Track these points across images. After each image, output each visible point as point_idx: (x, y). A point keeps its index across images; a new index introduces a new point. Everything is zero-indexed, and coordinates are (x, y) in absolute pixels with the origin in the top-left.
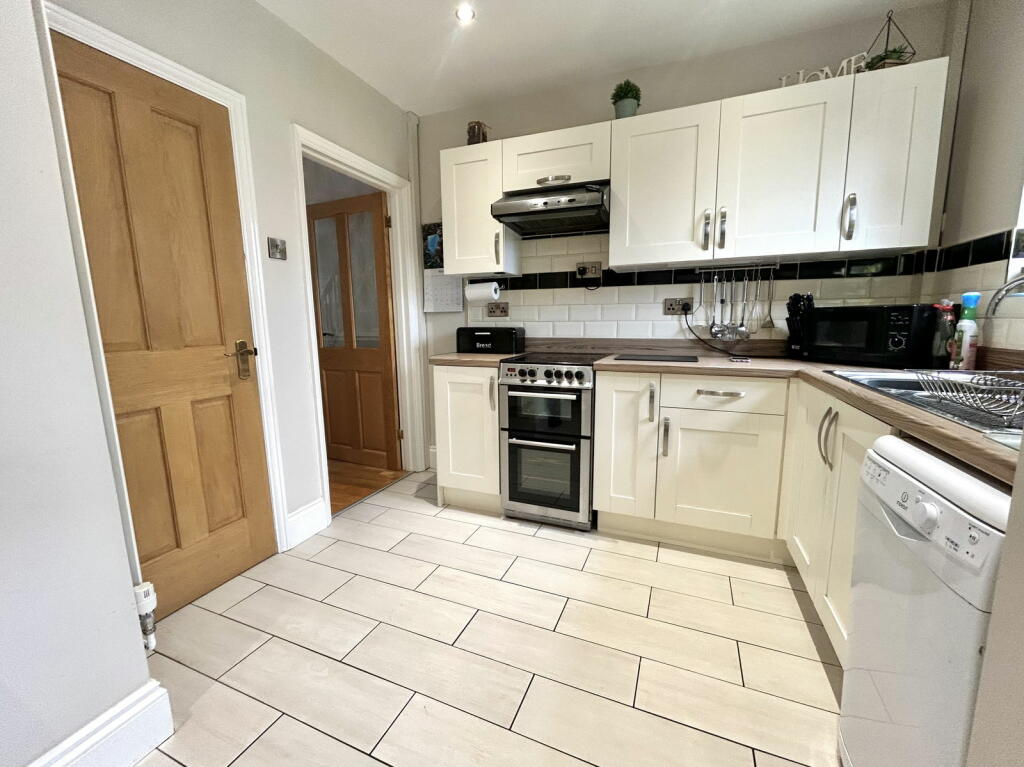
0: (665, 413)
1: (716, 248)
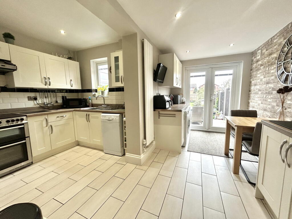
0: (50, 124)
1: (48, 86)
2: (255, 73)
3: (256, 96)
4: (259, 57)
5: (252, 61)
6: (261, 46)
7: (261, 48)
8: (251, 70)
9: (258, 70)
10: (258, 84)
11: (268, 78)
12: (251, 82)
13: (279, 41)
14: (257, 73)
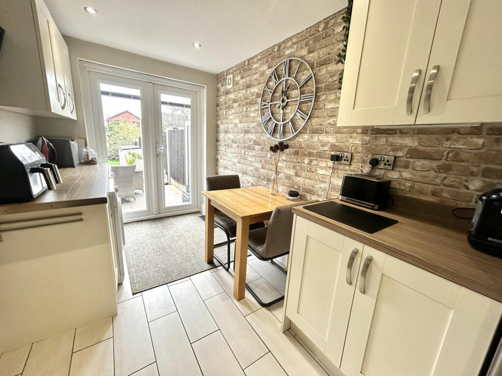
2: (225, 112)
3: (230, 151)
4: (231, 86)
5: (218, 90)
6: (233, 68)
7: (232, 71)
8: (218, 105)
9: (229, 108)
10: (231, 131)
11: (246, 124)
12: (218, 126)
13: (261, 69)
14: (228, 112)
